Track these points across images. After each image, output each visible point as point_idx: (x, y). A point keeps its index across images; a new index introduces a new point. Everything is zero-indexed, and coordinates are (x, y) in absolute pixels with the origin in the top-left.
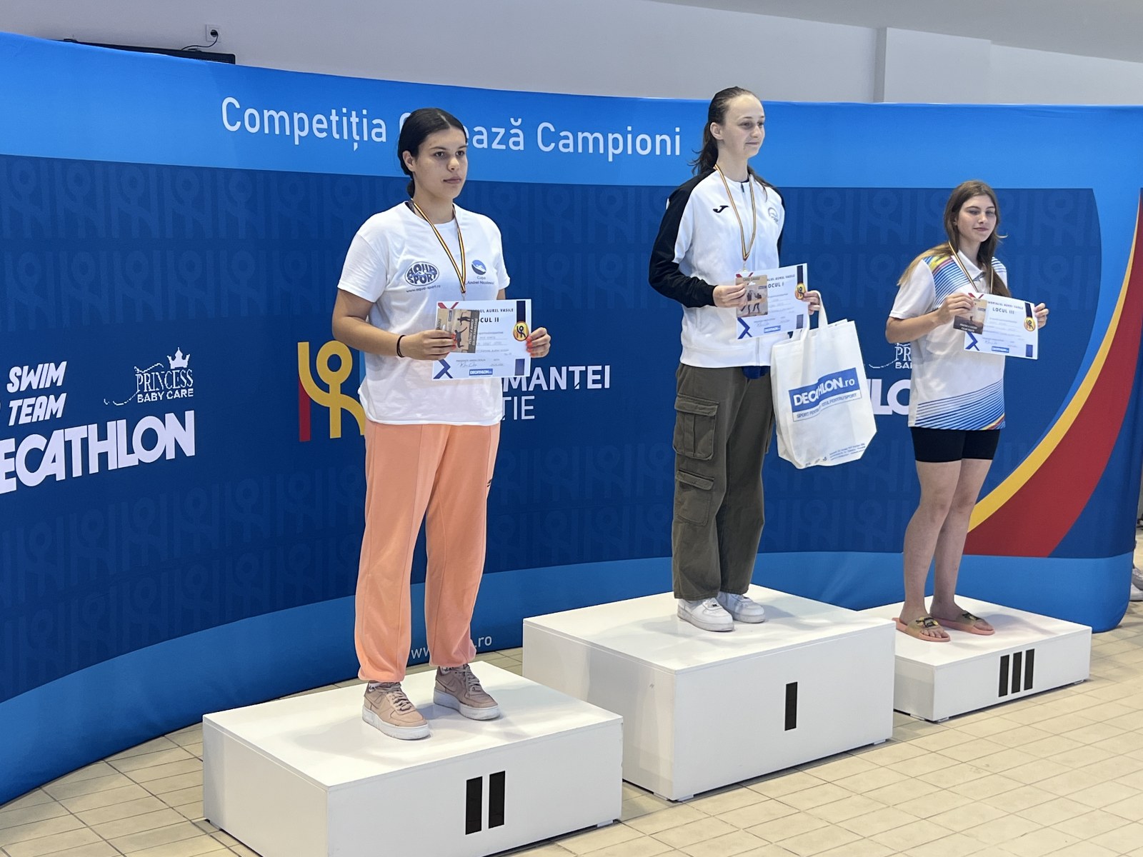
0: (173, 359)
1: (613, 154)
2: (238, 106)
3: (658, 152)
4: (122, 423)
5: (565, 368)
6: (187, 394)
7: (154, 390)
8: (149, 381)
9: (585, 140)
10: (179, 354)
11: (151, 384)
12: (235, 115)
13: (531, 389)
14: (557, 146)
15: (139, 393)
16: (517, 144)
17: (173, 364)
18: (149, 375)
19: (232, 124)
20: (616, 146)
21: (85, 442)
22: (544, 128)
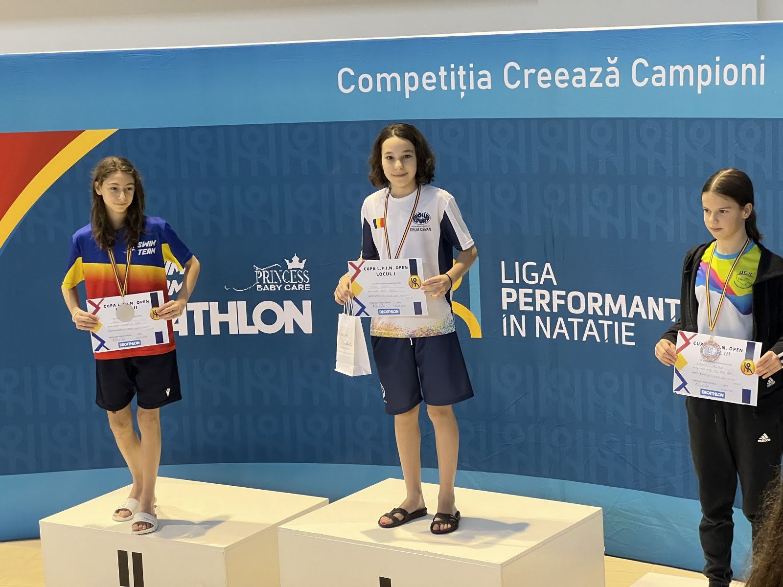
0: (291, 261)
1: (702, 86)
2: (352, 73)
3: (744, 83)
4: (243, 305)
5: (662, 299)
6: (304, 288)
7: (273, 283)
8: (268, 276)
10: (296, 259)
11: (270, 279)
12: (350, 80)
13: (631, 315)
14: (650, 81)
15: (258, 284)
16: (612, 80)
17: (290, 266)
18: (268, 272)
19: (347, 87)
20: (704, 79)
21: (206, 314)
22: (639, 64)
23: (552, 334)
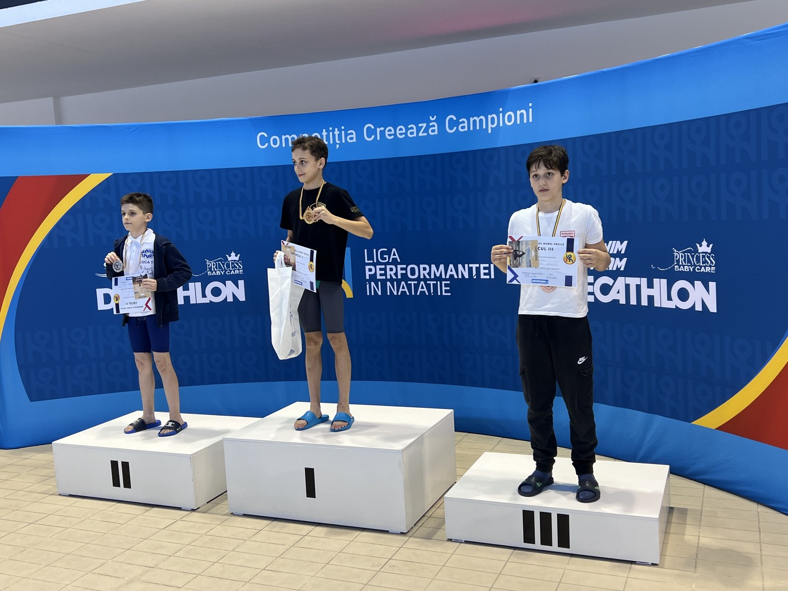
0: (230, 256)
1: (491, 128)
2: (266, 136)
3: (518, 122)
4: (199, 285)
5: (467, 265)
6: (239, 272)
7: (218, 270)
8: (215, 266)
9: (475, 121)
10: (233, 254)
12: (264, 140)
13: (448, 277)
14: (458, 128)
15: (209, 271)
16: (433, 131)
17: (229, 259)
18: (215, 263)
19: (262, 144)
20: (493, 123)
22: (449, 119)
23: (398, 292)
